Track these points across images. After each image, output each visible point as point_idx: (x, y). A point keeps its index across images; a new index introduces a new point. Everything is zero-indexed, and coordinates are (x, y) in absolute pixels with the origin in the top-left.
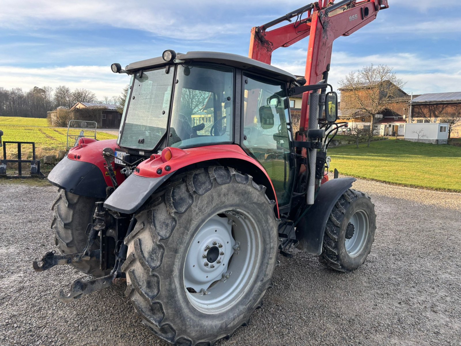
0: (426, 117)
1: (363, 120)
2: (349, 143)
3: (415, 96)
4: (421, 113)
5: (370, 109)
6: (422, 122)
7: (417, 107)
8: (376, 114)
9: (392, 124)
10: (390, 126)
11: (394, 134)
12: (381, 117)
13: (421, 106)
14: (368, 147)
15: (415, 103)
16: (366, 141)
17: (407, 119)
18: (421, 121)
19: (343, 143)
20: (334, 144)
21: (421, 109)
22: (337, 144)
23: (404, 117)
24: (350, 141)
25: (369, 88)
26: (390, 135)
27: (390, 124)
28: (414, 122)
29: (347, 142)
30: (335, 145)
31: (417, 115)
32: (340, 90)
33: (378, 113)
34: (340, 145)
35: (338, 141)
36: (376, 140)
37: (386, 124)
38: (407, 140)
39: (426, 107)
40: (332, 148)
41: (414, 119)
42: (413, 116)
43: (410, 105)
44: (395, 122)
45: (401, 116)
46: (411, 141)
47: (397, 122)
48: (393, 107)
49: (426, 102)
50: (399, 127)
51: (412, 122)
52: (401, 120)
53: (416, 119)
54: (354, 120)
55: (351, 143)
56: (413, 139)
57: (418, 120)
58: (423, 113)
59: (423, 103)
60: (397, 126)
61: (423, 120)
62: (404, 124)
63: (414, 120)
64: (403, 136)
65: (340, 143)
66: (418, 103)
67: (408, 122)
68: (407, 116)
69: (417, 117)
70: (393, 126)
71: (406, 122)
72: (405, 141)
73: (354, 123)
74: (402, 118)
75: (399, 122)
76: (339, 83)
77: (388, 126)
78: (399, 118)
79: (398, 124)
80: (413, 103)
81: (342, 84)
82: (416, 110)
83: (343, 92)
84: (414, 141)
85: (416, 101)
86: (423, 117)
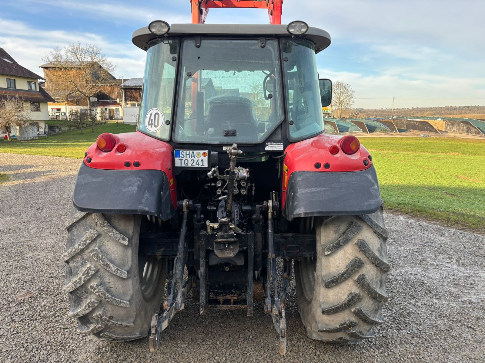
0: (138, 101)
1: (78, 103)
2: (70, 129)
3: (125, 80)
4: (133, 97)
5: (84, 91)
6: (135, 106)
7: (128, 91)
8: (91, 97)
9: (108, 108)
10: (106, 109)
11: (111, 118)
12: (95, 100)
13: (132, 90)
14: (93, 132)
15: (126, 86)
16: (87, 125)
17: (121, 102)
18: (133, 105)
19: (63, 129)
20: (53, 130)
21: (132, 93)
22: (57, 130)
23: (118, 100)
24: (70, 127)
25: (80, 69)
26: (107, 119)
27: (106, 107)
28: (128, 106)
29: (67, 128)
30: (55, 131)
31: (130, 99)
32: (42, 68)
33: (94, 96)
34: (60, 131)
35: (58, 127)
36: (97, 125)
37: (102, 107)
38: (127, 123)
39: (136, 92)
40: (52, 135)
41: (127, 102)
42: (126, 100)
43: (122, 89)
44: (110, 106)
45: (114, 99)
46: (130, 124)
47: (112, 106)
48: (106, 90)
49: (136, 86)
50: (115, 110)
51: (126, 106)
52: (115, 103)
53: (129, 102)
54: (67, 103)
55: (72, 128)
56: (131, 122)
57: (131, 104)
58: (135, 97)
59: (134, 87)
60: (113, 110)
61: (135, 104)
62: (119, 107)
63: (127, 104)
64: (122, 119)
65: (60, 129)
66: (129, 87)
67: (122, 105)
68: (121, 100)
69: (130, 101)
70: (109, 110)
71: (121, 106)
72: (125, 124)
73: (67, 106)
74: (116, 102)
75: (114, 106)
76: (44, 59)
77: (104, 109)
78: (113, 101)
79: (113, 107)
80: (125, 86)
81: (47, 60)
82: (128, 94)
83: (46, 70)
84: (132, 124)
85: (127, 85)
86: (136, 101)
